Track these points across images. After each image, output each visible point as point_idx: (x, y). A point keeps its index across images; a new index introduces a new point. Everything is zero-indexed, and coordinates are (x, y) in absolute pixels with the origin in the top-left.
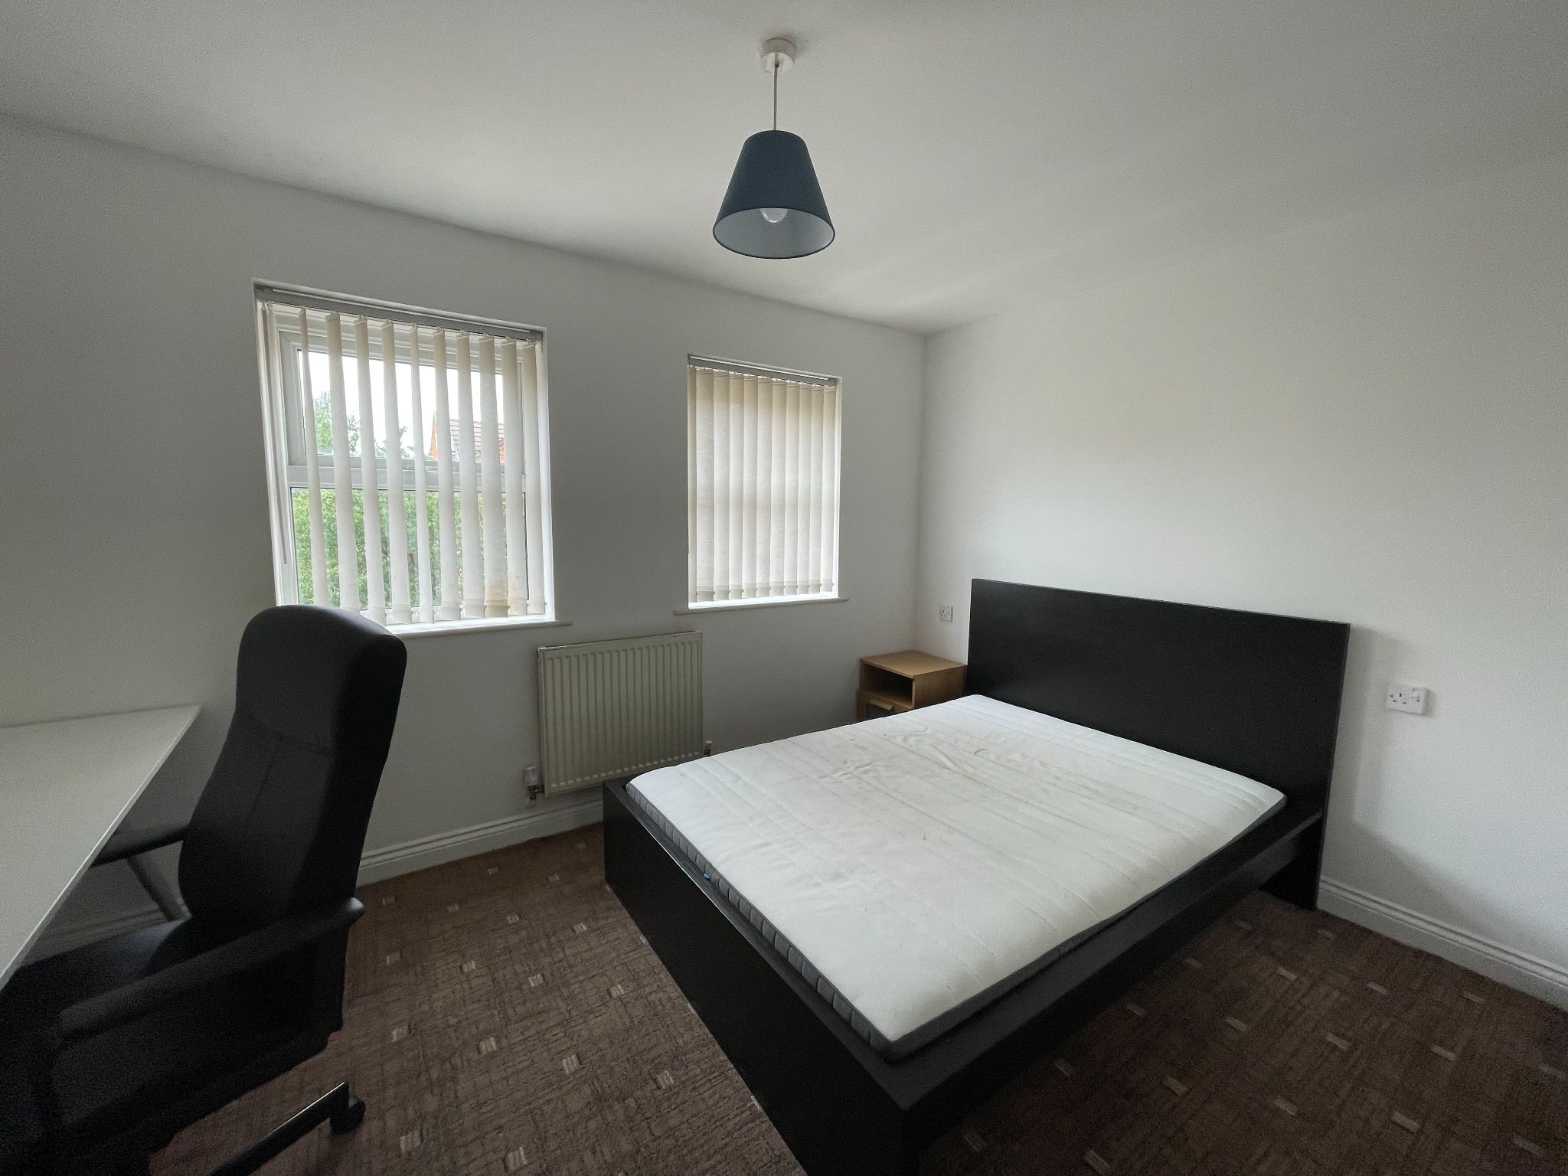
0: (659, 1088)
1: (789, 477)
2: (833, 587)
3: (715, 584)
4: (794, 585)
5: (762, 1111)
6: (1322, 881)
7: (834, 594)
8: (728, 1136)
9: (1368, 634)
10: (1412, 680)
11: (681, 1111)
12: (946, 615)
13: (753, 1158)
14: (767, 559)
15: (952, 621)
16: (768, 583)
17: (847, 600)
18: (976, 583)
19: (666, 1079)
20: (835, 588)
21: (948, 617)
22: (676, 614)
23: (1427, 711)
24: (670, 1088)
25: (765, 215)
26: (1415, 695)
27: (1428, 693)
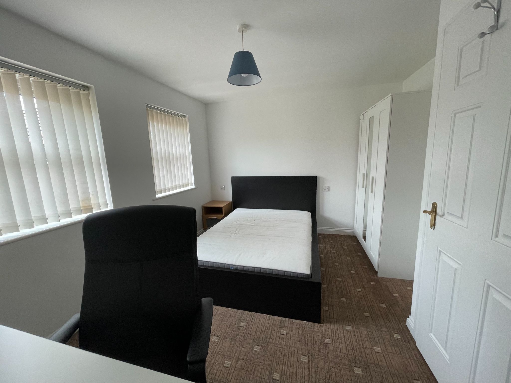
0: (244, 327)
1: (178, 149)
2: (193, 184)
3: (162, 187)
4: (183, 185)
5: (269, 315)
6: (318, 228)
7: (193, 187)
8: (268, 324)
9: (319, 177)
10: (326, 185)
11: (254, 327)
12: (223, 189)
13: (277, 323)
14: (175, 177)
15: (225, 190)
16: (176, 185)
17: (197, 188)
18: (232, 177)
19: (243, 324)
20: (194, 184)
21: (224, 189)
22: (153, 200)
23: (329, 190)
24: (246, 326)
25: (243, 75)
26: (327, 188)
27: (329, 187)
